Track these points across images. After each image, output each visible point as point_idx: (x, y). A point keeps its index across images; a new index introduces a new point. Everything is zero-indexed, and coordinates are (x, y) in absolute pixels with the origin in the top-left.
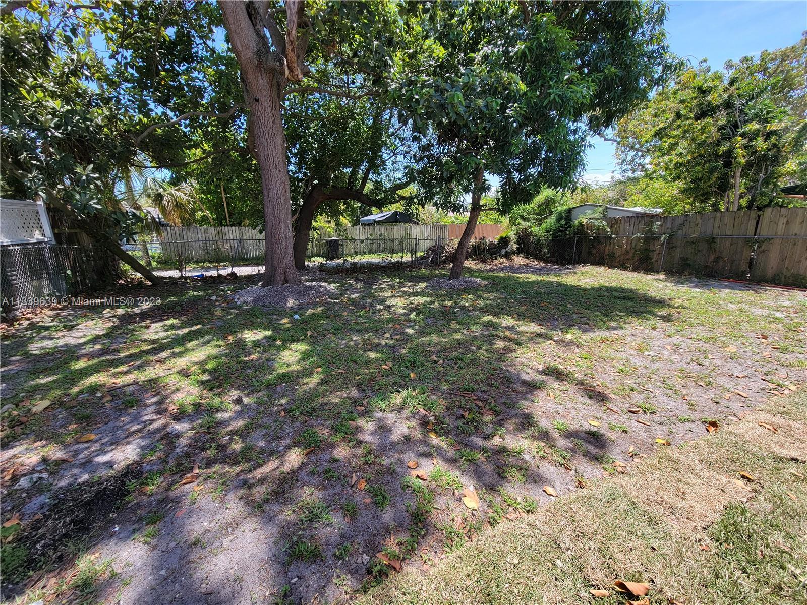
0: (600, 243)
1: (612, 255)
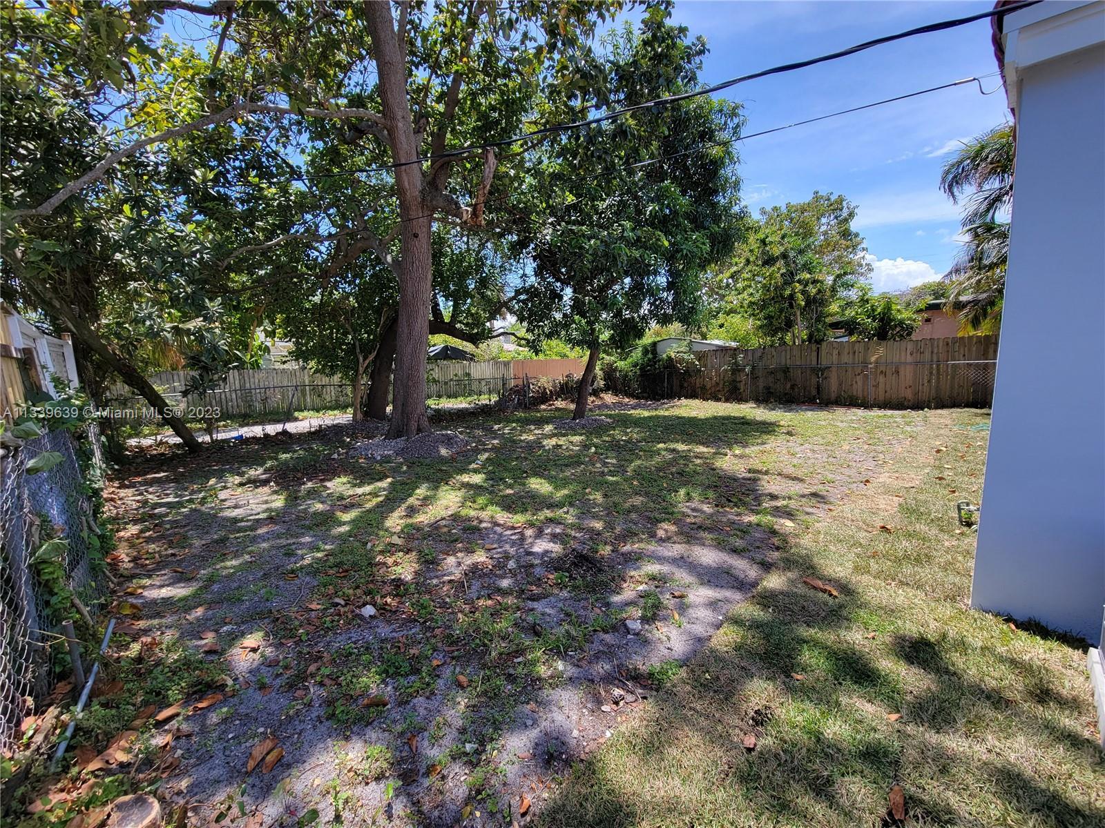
0: (690, 376)
1: (703, 388)
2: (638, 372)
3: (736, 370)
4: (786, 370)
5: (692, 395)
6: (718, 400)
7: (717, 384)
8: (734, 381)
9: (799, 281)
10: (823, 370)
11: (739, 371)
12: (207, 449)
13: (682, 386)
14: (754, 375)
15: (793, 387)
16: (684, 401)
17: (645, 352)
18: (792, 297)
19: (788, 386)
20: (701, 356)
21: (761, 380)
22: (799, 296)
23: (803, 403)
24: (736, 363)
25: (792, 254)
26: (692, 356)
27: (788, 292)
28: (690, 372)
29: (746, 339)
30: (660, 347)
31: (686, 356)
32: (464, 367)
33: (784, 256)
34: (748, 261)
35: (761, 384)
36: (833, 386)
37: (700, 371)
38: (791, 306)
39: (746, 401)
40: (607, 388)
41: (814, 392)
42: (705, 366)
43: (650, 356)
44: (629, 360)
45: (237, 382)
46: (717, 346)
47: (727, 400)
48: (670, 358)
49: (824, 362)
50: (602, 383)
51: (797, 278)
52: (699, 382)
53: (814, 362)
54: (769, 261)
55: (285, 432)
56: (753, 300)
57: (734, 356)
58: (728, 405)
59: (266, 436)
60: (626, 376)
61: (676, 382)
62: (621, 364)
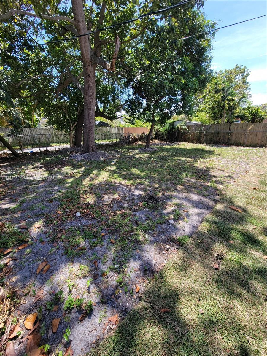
1: (189, 138)
2: (167, 133)
3: (201, 132)
4: (218, 133)
5: (185, 141)
6: (193, 143)
7: (194, 137)
8: (200, 136)
9: (227, 100)
10: (230, 133)
11: (202, 133)
12: (21, 155)
13: (181, 138)
14: (207, 134)
15: (219, 139)
16: (182, 143)
17: (170, 125)
18: (224, 106)
19: (218, 138)
20: (189, 127)
21: (209, 136)
22: (227, 105)
23: (222, 144)
24: (201, 130)
25: (226, 89)
26: (186, 127)
27: (223, 104)
28: (185, 132)
29: (205, 121)
30: (175, 123)
31: (184, 127)
32: (107, 129)
33: (223, 90)
34: (210, 91)
35: (209, 137)
36: (233, 139)
37: (188, 132)
38: (223, 109)
39: (203, 143)
40: (156, 138)
41: (226, 141)
42: (190, 131)
43: (171, 127)
44: (164, 128)
45: (29, 132)
46: (195, 123)
47: (196, 143)
48: (178, 127)
49: (232, 130)
50: (154, 136)
51: (227, 98)
52: (187, 136)
53: (228, 130)
54: (217, 92)
55: (47, 150)
56: (210, 106)
57: (201, 127)
58: (197, 144)
59: (41, 151)
60: (162, 134)
61: (179, 137)
62: (161, 129)
